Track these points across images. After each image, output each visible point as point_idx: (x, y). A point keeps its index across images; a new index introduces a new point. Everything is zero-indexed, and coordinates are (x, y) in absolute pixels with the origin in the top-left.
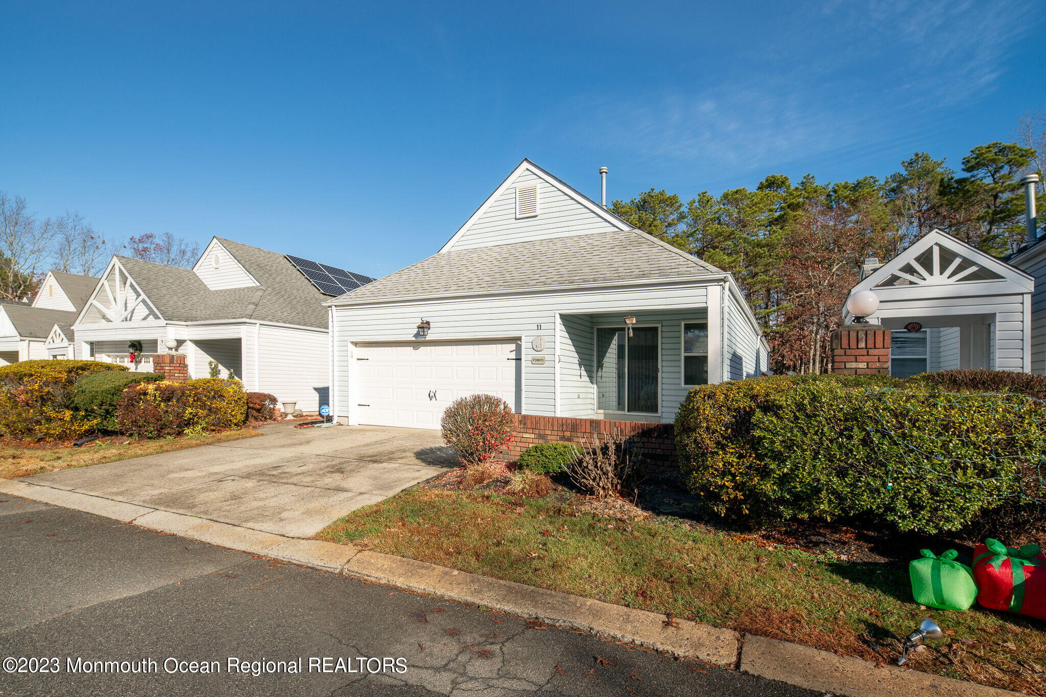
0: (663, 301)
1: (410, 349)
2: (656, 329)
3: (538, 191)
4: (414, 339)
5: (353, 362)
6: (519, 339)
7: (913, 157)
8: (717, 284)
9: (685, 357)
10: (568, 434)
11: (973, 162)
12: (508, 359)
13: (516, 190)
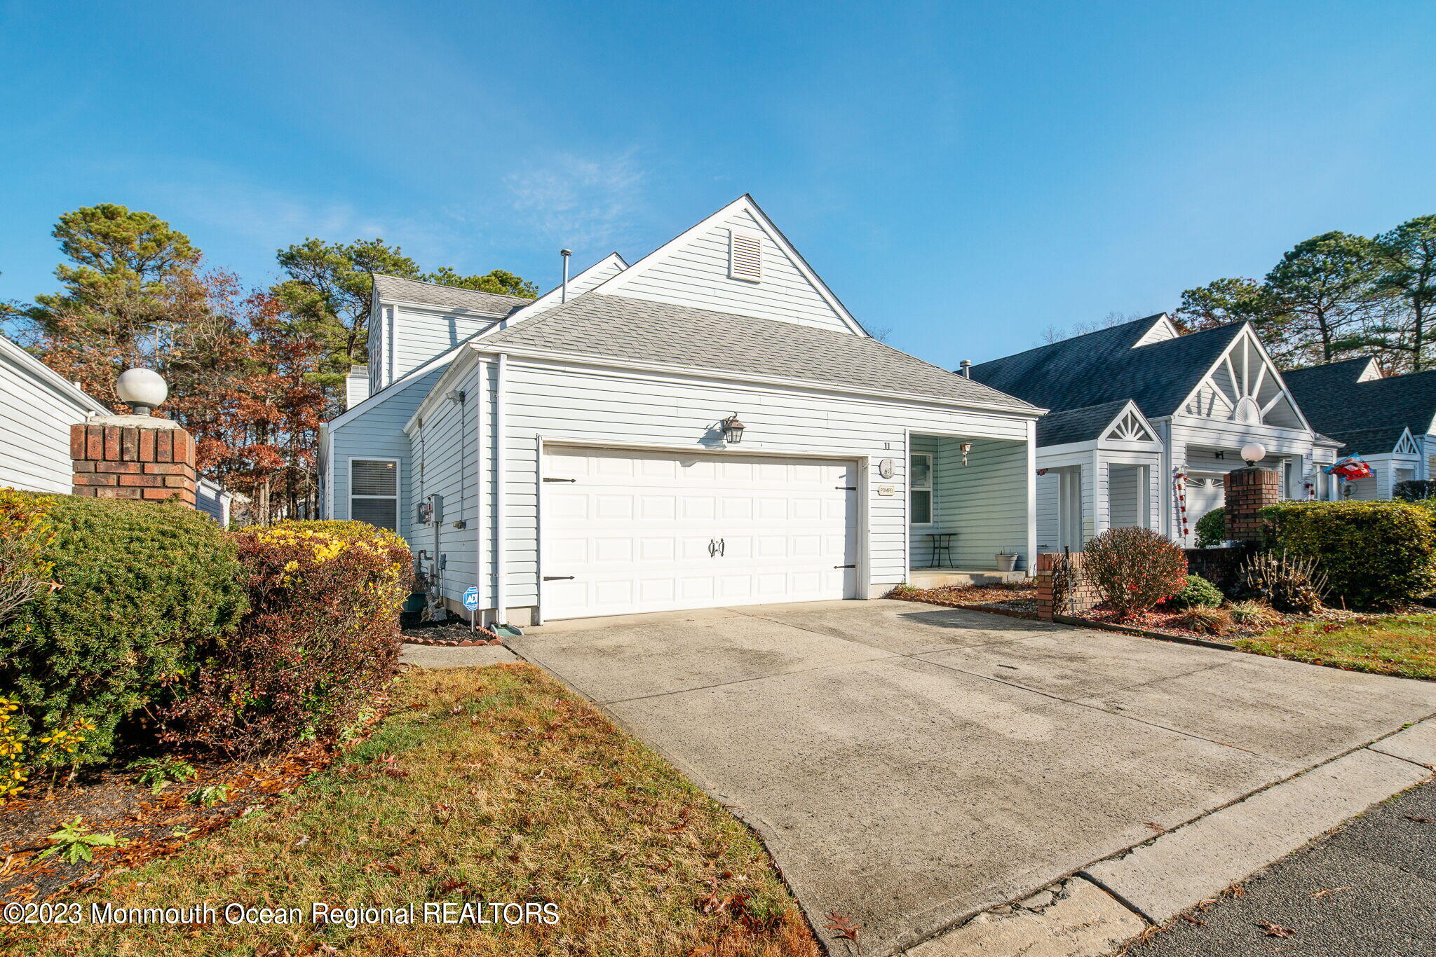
3: (760, 248)
4: (702, 447)
6: (862, 460)
8: (1033, 419)
12: (835, 488)
13: (730, 233)
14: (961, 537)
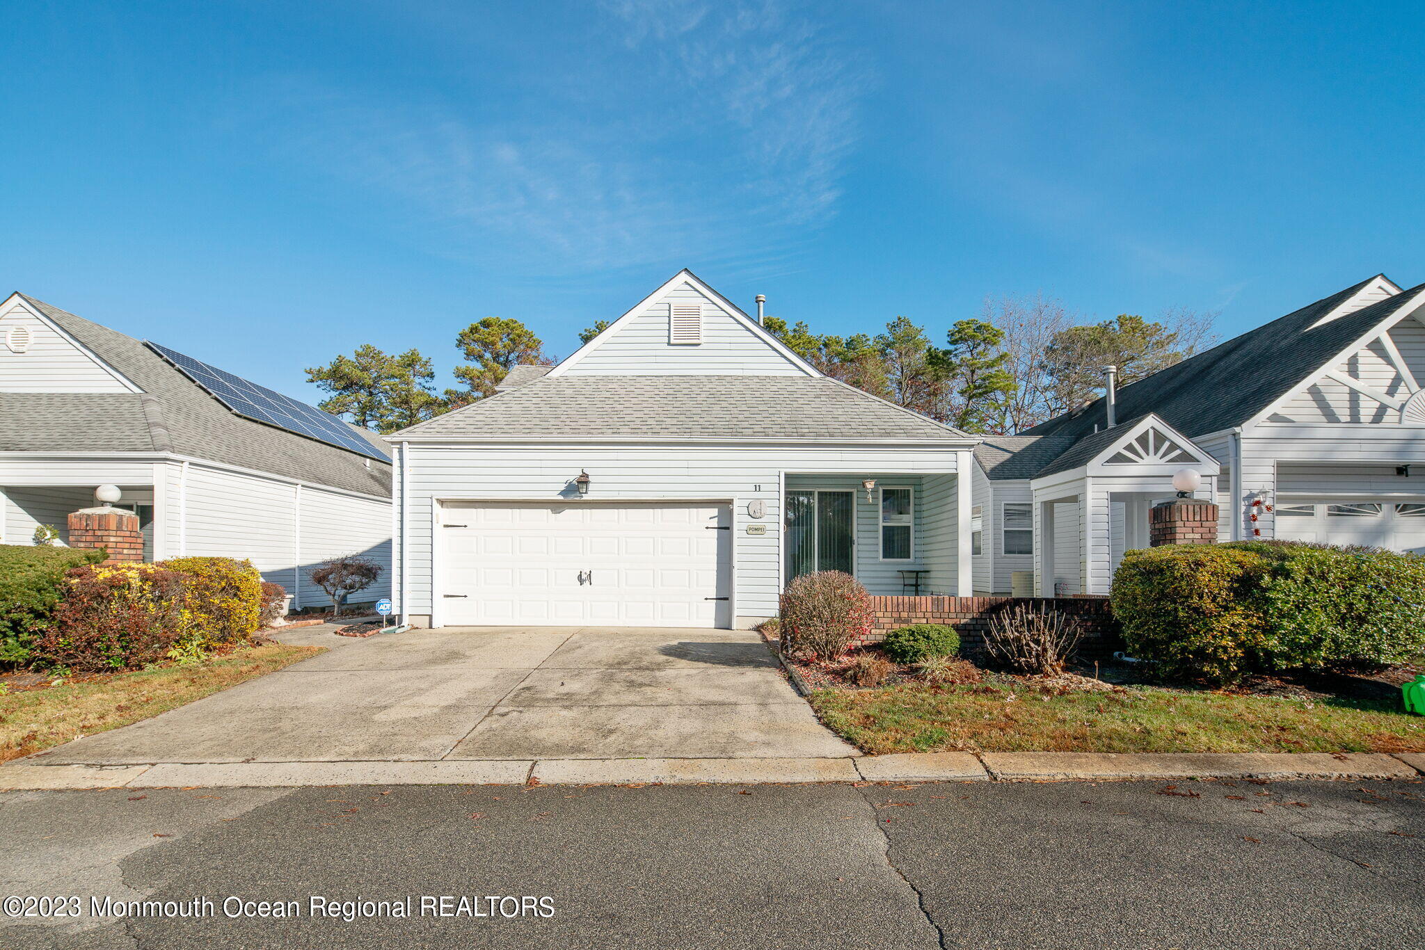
0: (910, 465)
1: (546, 513)
2: (851, 494)
3: (703, 313)
4: (561, 498)
5: (438, 528)
6: (730, 502)
7: (896, 320)
8: (967, 449)
9: (884, 527)
10: (904, 615)
11: (957, 336)
12: (707, 528)
13: (670, 306)
14: (932, 575)
